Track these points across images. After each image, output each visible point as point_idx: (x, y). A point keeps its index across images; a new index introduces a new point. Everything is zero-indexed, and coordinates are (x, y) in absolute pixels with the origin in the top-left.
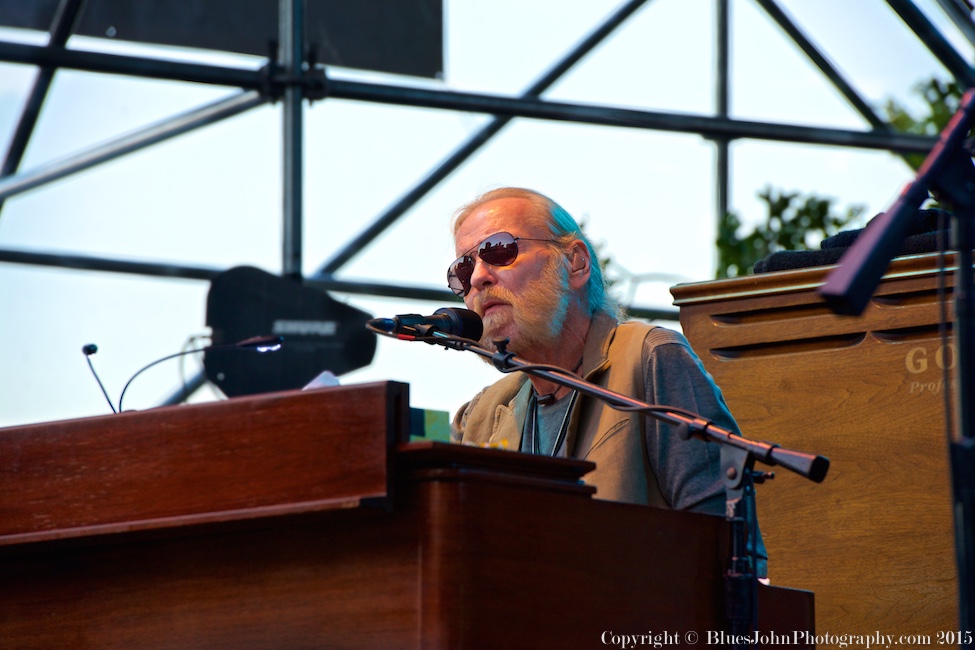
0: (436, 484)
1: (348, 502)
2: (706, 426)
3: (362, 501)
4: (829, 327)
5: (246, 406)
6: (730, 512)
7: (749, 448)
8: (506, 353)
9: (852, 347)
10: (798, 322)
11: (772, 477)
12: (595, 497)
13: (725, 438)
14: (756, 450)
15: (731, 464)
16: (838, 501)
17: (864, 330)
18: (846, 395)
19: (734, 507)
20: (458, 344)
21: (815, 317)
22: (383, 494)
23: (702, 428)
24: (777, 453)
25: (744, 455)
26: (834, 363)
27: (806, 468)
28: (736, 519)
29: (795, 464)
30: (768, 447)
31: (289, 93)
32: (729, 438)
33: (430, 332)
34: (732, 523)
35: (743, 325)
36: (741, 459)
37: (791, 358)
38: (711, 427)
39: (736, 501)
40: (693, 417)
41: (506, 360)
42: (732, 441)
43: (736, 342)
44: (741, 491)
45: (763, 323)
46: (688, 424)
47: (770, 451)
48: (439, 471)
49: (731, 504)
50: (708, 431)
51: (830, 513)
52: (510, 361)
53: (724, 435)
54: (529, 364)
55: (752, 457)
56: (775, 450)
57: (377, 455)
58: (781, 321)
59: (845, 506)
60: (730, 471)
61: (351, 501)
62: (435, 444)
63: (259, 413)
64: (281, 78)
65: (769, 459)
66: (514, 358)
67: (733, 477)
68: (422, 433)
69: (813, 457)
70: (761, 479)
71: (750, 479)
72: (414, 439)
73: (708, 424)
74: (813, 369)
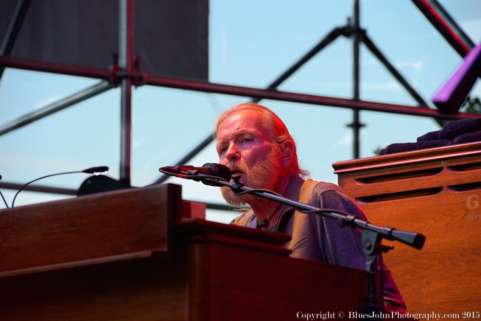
0: (197, 245)
1: (145, 254)
2: (353, 220)
3: (153, 253)
4: (422, 184)
5: (86, 201)
6: (368, 269)
7: (379, 231)
8: (239, 184)
9: (436, 195)
10: (405, 182)
11: (392, 248)
12: (291, 256)
13: (364, 226)
14: (382, 232)
15: (368, 241)
16: (428, 282)
17: (442, 186)
18: (433, 222)
19: (370, 265)
20: (212, 180)
21: (414, 179)
22: (166, 250)
23: (351, 220)
24: (395, 233)
25: (376, 235)
26: (426, 204)
27: (411, 241)
28: (371, 272)
29: (405, 239)
30: (389, 229)
31: (124, 82)
32: (367, 225)
33: (196, 174)
34: (369, 274)
35: (373, 184)
36: (373, 237)
37: (401, 202)
38: (356, 220)
39: (371, 262)
40: (346, 215)
41: (239, 187)
42: (368, 227)
43: (369, 194)
44: (374, 257)
45: (385, 182)
46: (343, 219)
47: (390, 232)
48: (199, 237)
49: (368, 264)
50: (355, 222)
51: (423, 289)
52: (241, 188)
53: (363, 224)
54: (252, 189)
55: (381, 236)
56: (394, 231)
57: (162, 228)
58: (395, 181)
59: (432, 285)
60: (368, 244)
61: (146, 254)
62: (197, 220)
63: (93, 204)
64: (120, 74)
65: (390, 237)
66: (243, 186)
67: (369, 248)
68: (189, 216)
69: (416, 234)
70: (386, 249)
71: (379, 250)
72: (185, 220)
73: (355, 218)
74: (413, 208)
